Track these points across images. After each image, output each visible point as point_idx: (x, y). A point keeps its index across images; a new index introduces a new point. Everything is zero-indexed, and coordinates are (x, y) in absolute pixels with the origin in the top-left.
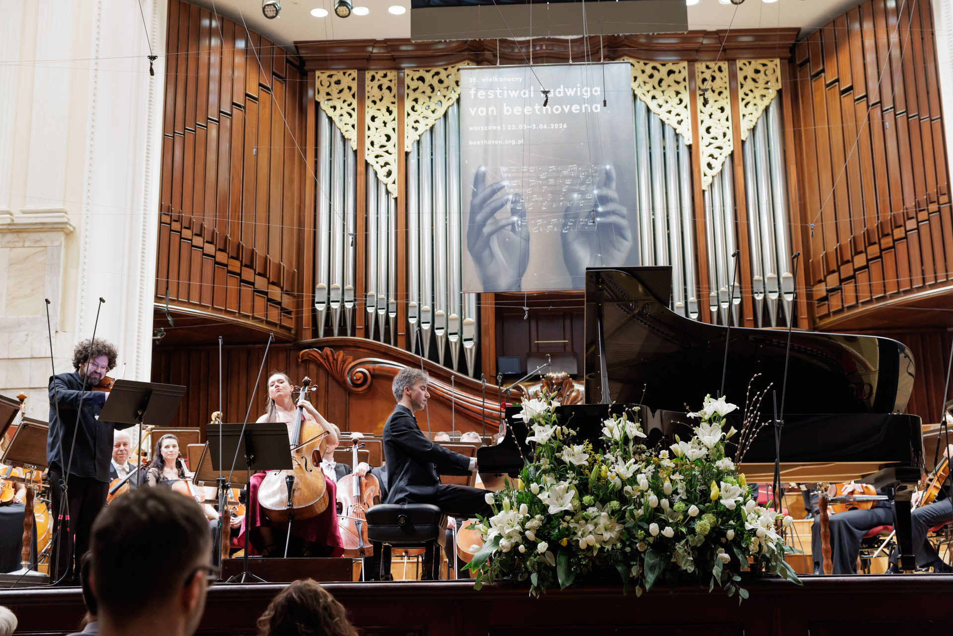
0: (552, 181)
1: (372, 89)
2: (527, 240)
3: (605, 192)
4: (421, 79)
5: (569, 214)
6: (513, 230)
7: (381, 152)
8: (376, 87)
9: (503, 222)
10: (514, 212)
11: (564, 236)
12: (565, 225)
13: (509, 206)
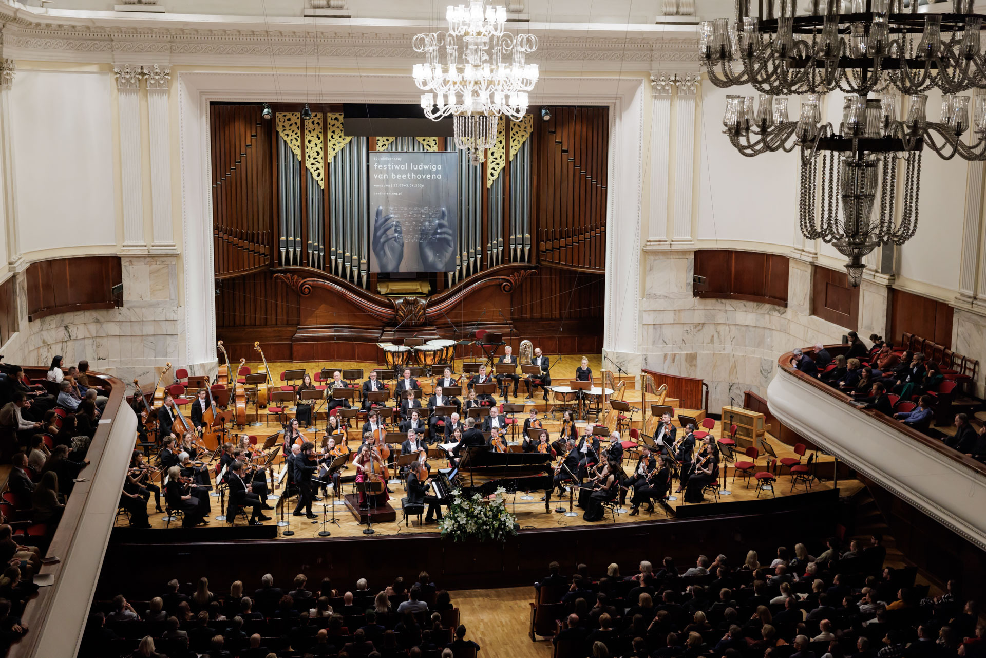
0: (415, 215)
1: (308, 124)
2: (402, 245)
3: (442, 222)
4: (336, 119)
5: (423, 233)
6: (396, 240)
7: (314, 161)
8: (310, 123)
9: (390, 236)
10: (396, 231)
11: (420, 245)
12: (421, 239)
13: (394, 228)
